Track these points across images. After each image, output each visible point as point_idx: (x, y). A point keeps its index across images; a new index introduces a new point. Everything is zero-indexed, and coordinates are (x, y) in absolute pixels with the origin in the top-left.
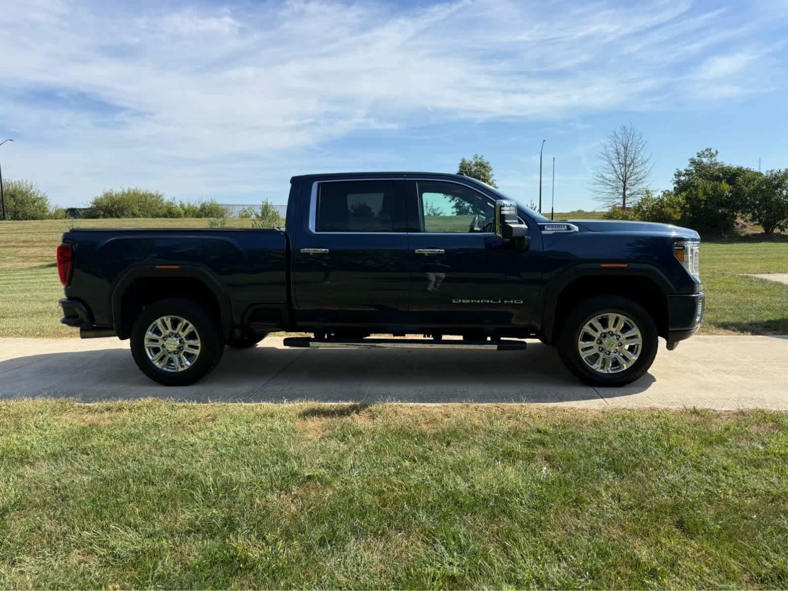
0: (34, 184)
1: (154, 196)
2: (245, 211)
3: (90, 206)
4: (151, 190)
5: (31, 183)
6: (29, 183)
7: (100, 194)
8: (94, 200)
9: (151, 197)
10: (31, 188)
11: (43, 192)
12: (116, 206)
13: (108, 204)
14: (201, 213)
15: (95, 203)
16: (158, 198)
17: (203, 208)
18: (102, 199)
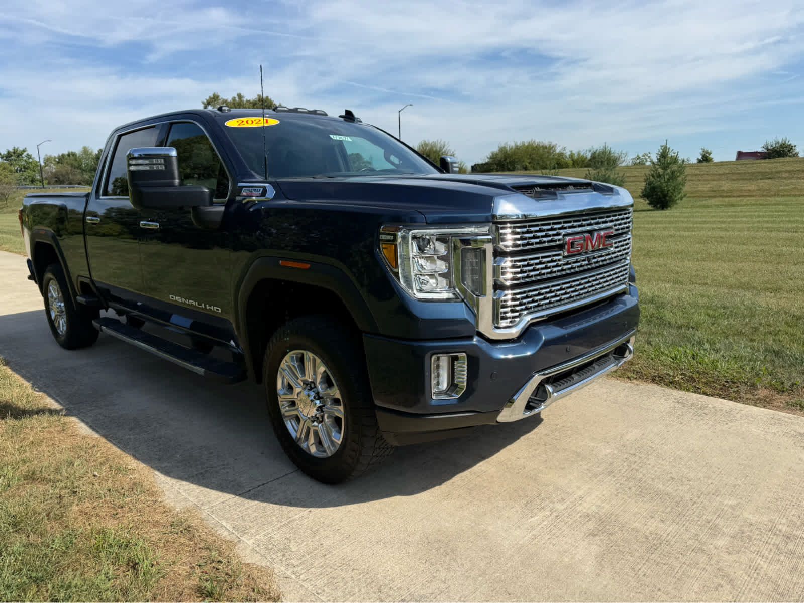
0: (446, 144)
1: (546, 148)
2: (639, 158)
3: (487, 160)
4: (544, 142)
5: (444, 142)
6: (442, 143)
7: (496, 149)
8: (491, 155)
9: (544, 149)
10: (444, 147)
11: (453, 150)
12: (508, 161)
13: (502, 158)
14: (590, 162)
15: (491, 158)
16: (548, 149)
17: (594, 157)
18: (497, 154)
